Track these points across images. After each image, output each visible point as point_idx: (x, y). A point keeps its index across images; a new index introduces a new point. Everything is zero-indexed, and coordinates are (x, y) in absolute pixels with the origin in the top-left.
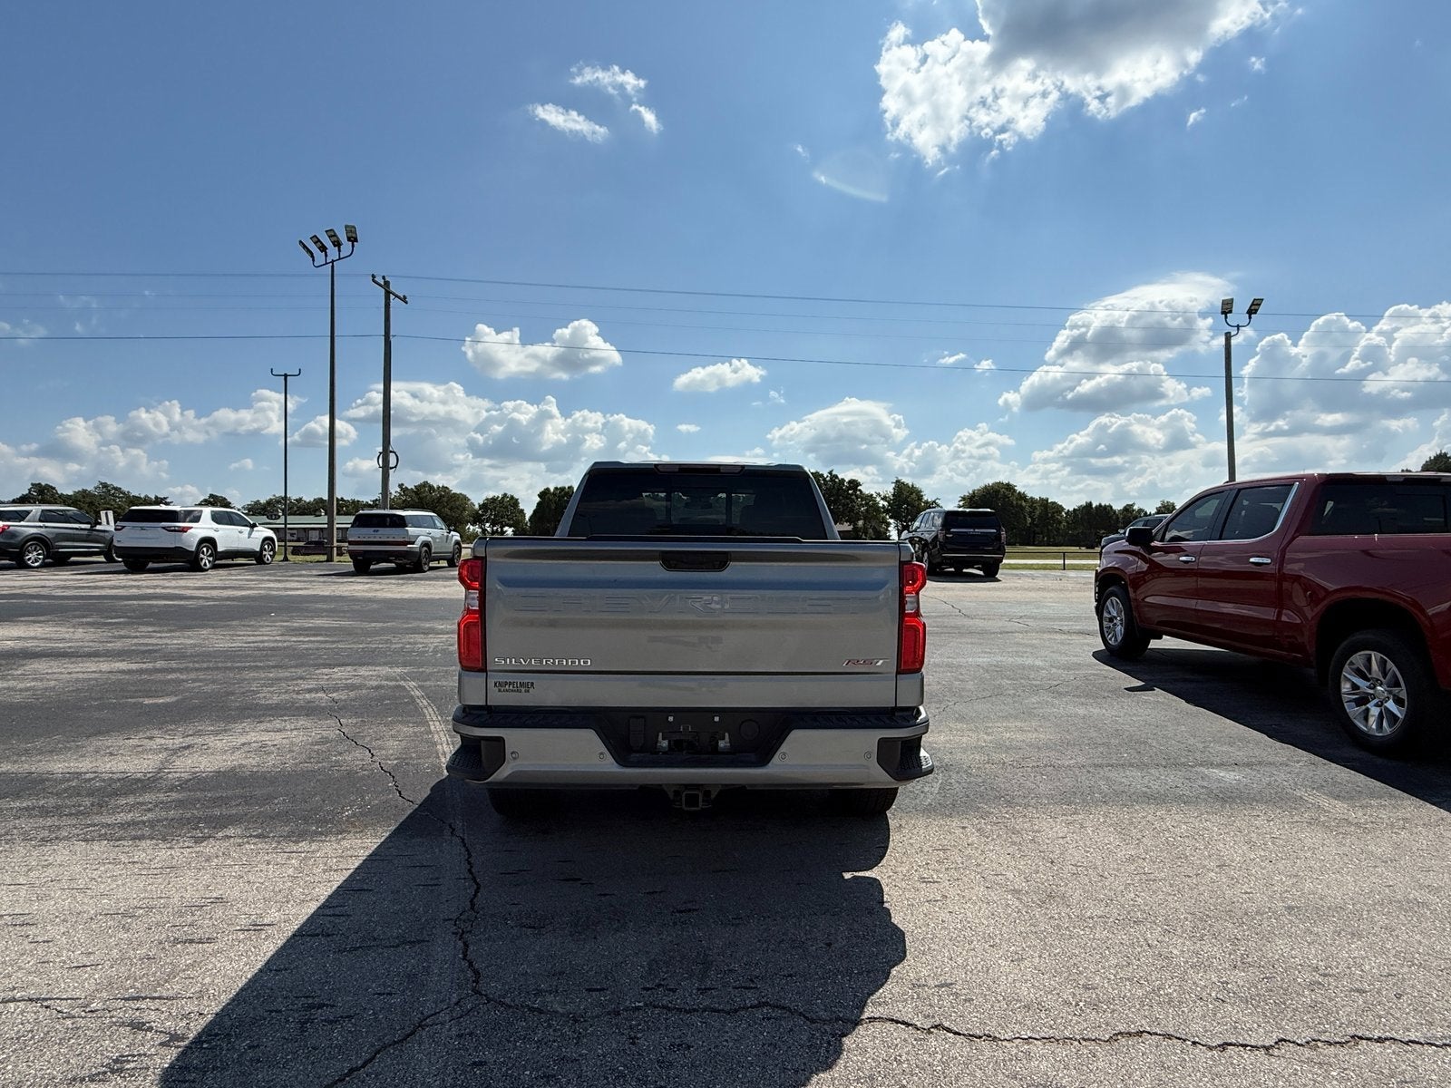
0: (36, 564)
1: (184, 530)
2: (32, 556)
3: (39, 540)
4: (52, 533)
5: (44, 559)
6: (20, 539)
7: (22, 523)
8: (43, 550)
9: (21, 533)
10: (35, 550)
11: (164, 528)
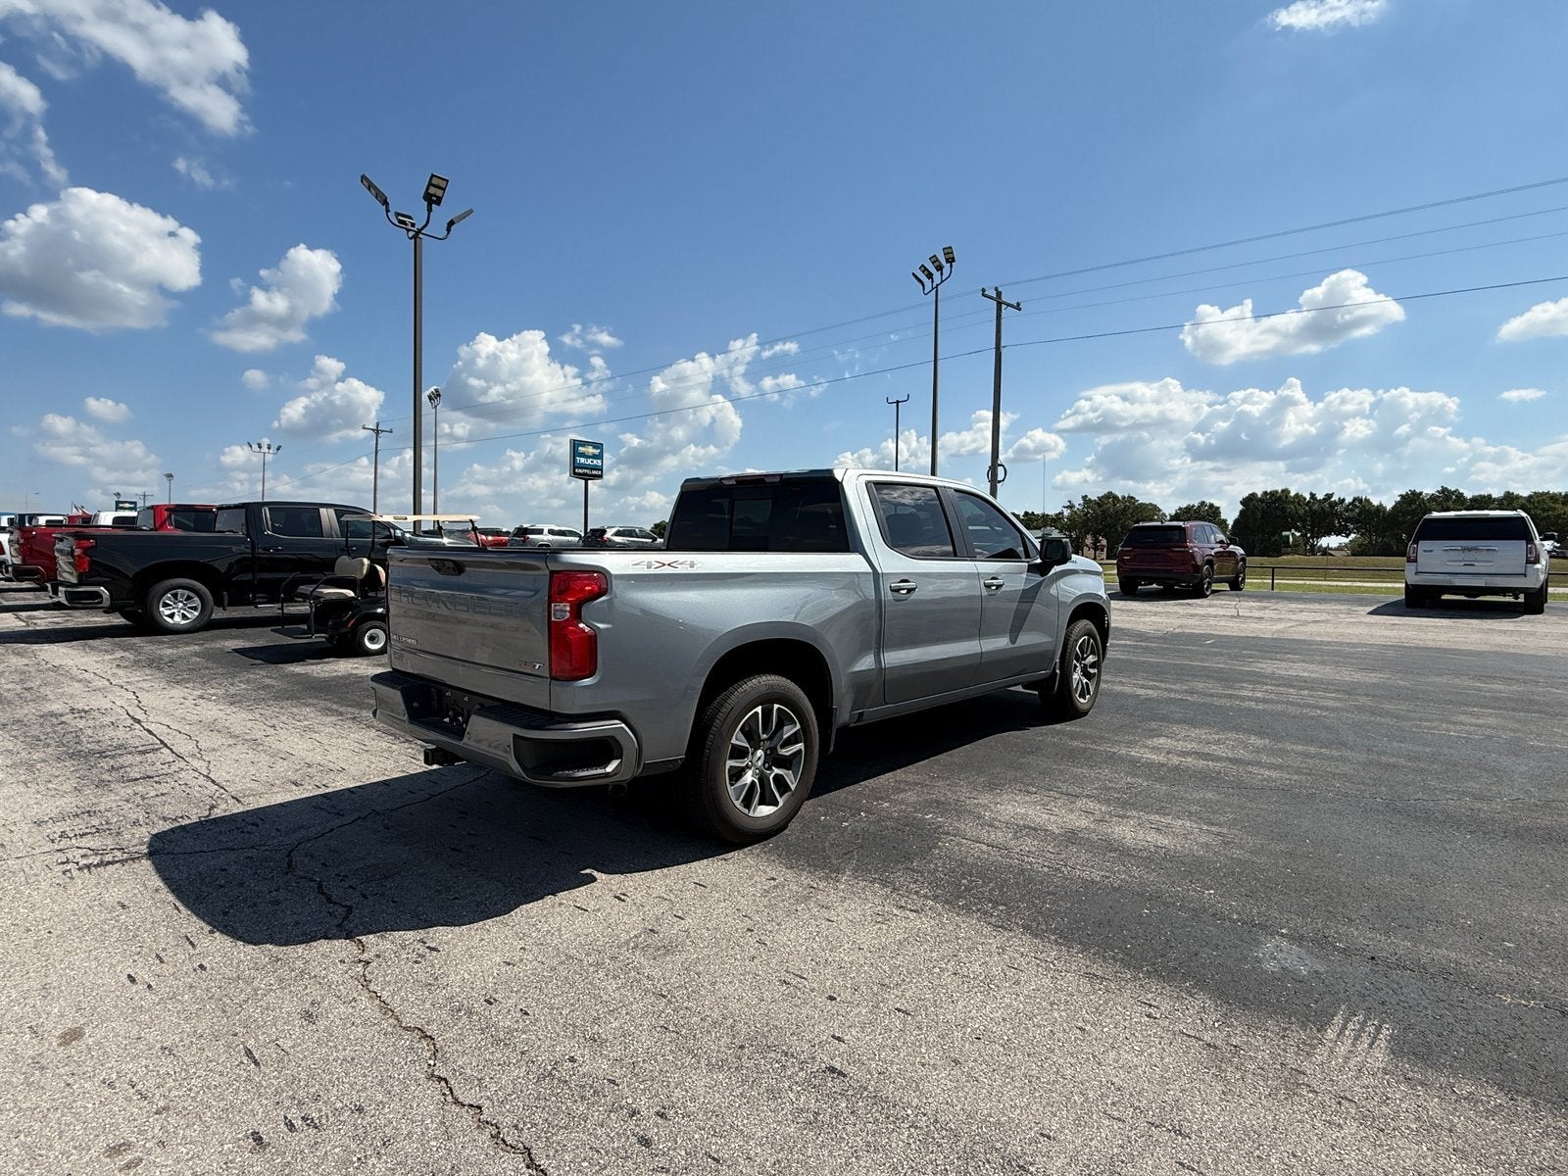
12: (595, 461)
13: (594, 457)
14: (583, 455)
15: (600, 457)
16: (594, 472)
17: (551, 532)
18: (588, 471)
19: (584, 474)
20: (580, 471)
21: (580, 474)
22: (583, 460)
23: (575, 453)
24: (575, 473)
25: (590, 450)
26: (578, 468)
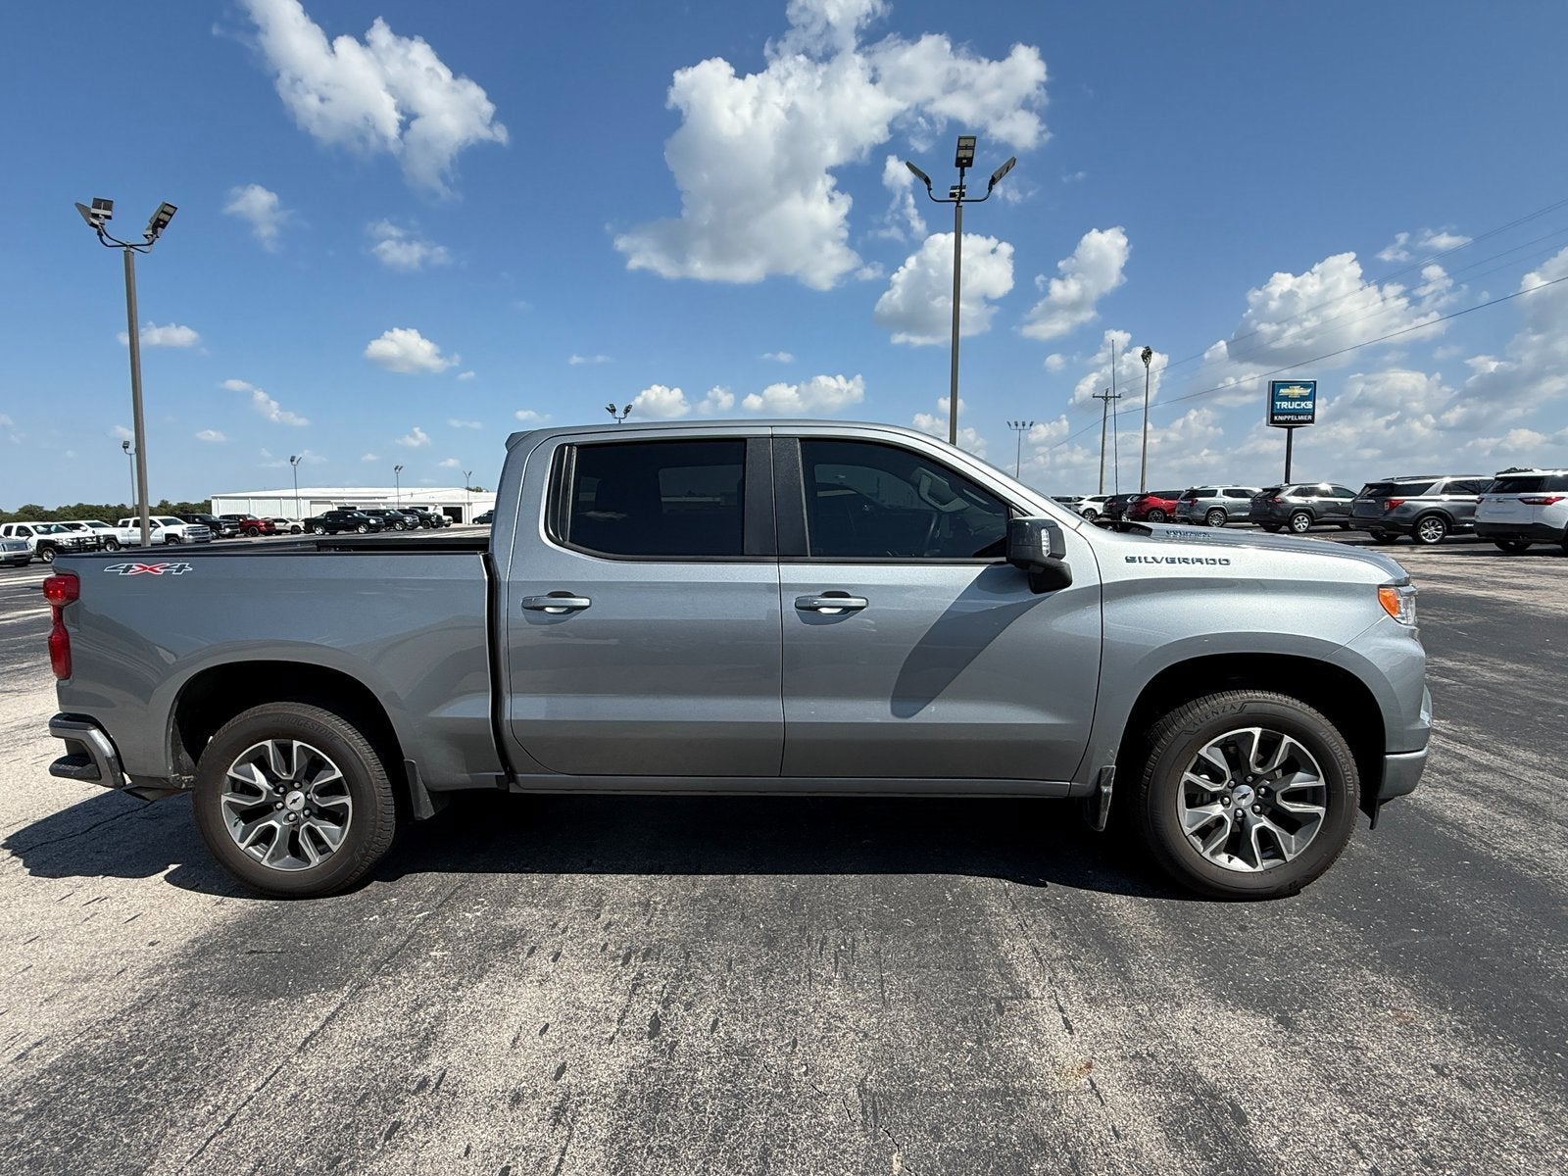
0: (1433, 540)
1: (1548, 502)
2: (1429, 532)
3: (1438, 515)
4: (1454, 506)
5: (1444, 535)
6: (1413, 514)
7: (1421, 497)
8: (1442, 525)
9: (1415, 507)
10: (1433, 524)
11: (1521, 499)
12: (1303, 404)
13: (1303, 398)
14: (1286, 398)
15: (1312, 397)
16: (1301, 418)
17: (1227, 493)
18: (1293, 418)
19: (1286, 421)
20: (1281, 418)
21: (1277, 422)
22: (1285, 405)
23: (1274, 396)
24: (1273, 421)
25: (1297, 391)
26: (1278, 414)
